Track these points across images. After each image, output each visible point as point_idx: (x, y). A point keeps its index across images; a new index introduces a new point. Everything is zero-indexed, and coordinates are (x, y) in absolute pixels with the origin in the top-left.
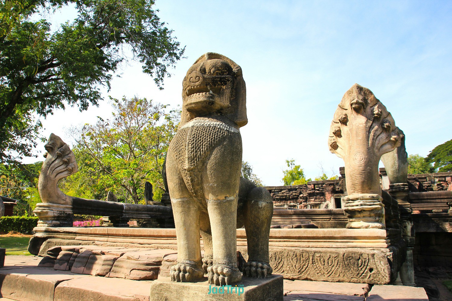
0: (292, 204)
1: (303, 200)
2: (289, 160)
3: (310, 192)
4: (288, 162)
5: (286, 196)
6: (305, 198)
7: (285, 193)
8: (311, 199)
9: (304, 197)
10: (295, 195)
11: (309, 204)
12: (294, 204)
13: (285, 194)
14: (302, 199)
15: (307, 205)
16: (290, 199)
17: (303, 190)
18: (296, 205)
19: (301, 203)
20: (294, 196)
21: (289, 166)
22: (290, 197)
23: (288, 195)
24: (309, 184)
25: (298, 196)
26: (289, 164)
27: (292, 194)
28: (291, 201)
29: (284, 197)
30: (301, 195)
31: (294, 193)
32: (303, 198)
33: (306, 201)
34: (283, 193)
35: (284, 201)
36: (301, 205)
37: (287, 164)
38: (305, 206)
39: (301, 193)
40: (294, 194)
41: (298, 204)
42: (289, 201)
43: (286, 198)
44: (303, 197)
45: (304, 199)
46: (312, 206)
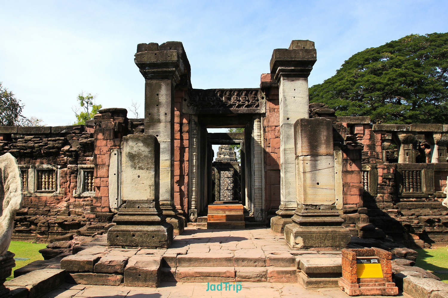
0: (45, 166)
1: (70, 159)
2: (85, 96)
3: (85, 141)
4: (82, 98)
5: (33, 147)
6: (74, 153)
7: (30, 140)
8: (87, 158)
9: (72, 151)
10: (53, 148)
11: (83, 168)
12: (50, 166)
13: (31, 144)
14: (68, 156)
15: (77, 171)
16: (40, 156)
17: (72, 137)
18: (54, 168)
19: (64, 165)
20: (50, 148)
21: (82, 104)
22: (40, 150)
23: (36, 145)
24: (89, 124)
25: (59, 149)
26: (84, 102)
27: (46, 144)
28: (44, 161)
29: (29, 151)
30: (67, 148)
31: (51, 142)
32: (69, 153)
33: (75, 162)
34: (26, 141)
35: (27, 160)
36: (65, 169)
37: (80, 101)
38: (72, 173)
39: (66, 143)
40: (51, 144)
41: (59, 167)
42: (39, 160)
43: (32, 152)
44: (68, 151)
45: (70, 156)
46: (88, 172)
